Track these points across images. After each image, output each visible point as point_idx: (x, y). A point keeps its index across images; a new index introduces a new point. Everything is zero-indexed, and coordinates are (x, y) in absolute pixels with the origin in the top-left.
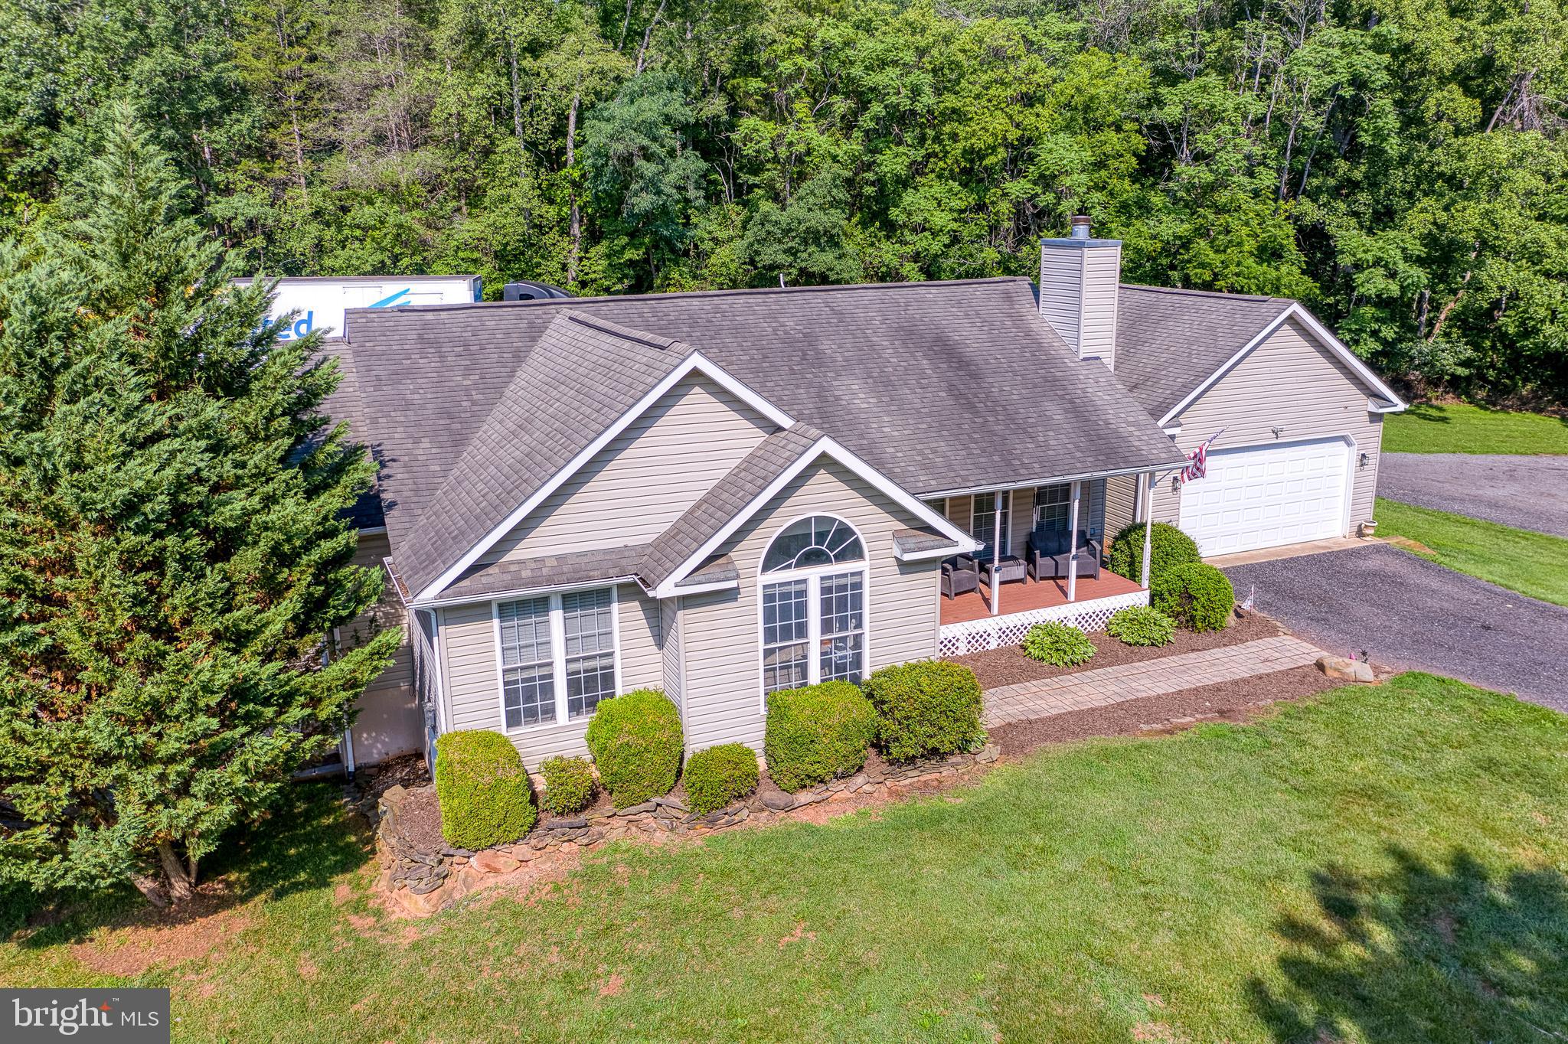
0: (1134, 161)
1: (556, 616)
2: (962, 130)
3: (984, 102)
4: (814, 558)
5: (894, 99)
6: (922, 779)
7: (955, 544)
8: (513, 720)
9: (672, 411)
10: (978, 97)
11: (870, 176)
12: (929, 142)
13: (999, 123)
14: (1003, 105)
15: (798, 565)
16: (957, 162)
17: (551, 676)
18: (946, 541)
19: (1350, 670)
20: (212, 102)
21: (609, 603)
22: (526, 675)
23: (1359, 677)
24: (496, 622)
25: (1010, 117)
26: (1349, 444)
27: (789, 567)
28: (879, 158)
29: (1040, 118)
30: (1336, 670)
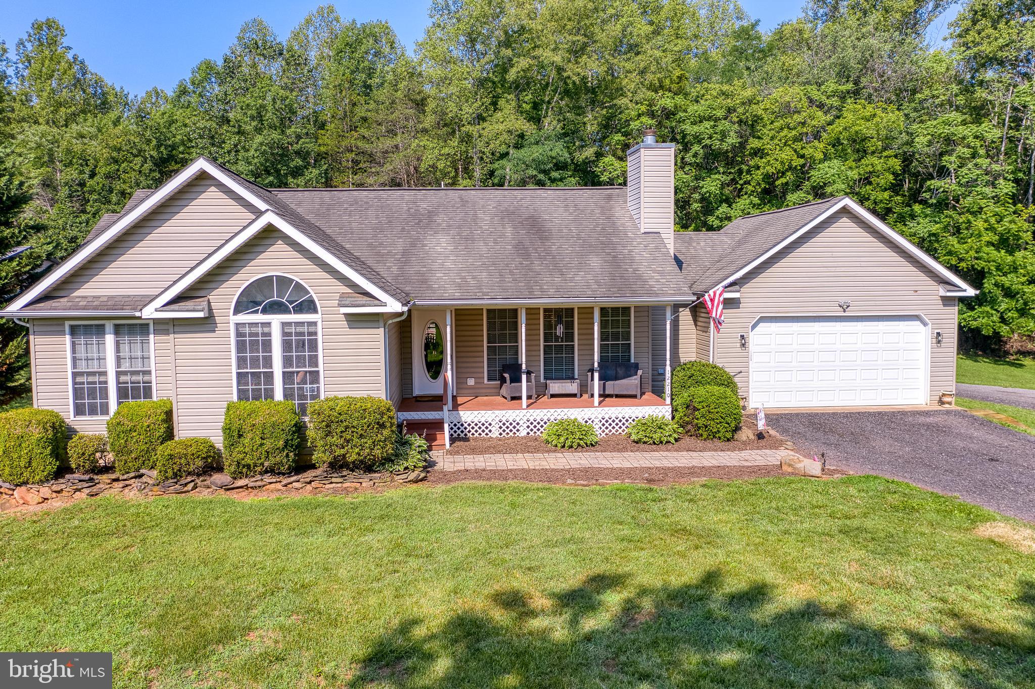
0: (891, 177)
1: (110, 339)
2: (762, 162)
3: (776, 141)
4: (277, 308)
5: (708, 142)
6: (345, 485)
7: (384, 305)
8: (79, 410)
9: (194, 203)
10: (772, 138)
11: (696, 196)
12: (744, 174)
13: (787, 154)
14: (790, 143)
15: (264, 311)
16: (759, 184)
17: (106, 383)
18: (377, 302)
19: (799, 465)
20: (298, 162)
21: (148, 334)
22: (91, 379)
23: (808, 472)
24: (68, 338)
25: (795, 151)
26: (925, 324)
27: (256, 312)
28: (702, 183)
29: (816, 150)
30: (790, 465)
